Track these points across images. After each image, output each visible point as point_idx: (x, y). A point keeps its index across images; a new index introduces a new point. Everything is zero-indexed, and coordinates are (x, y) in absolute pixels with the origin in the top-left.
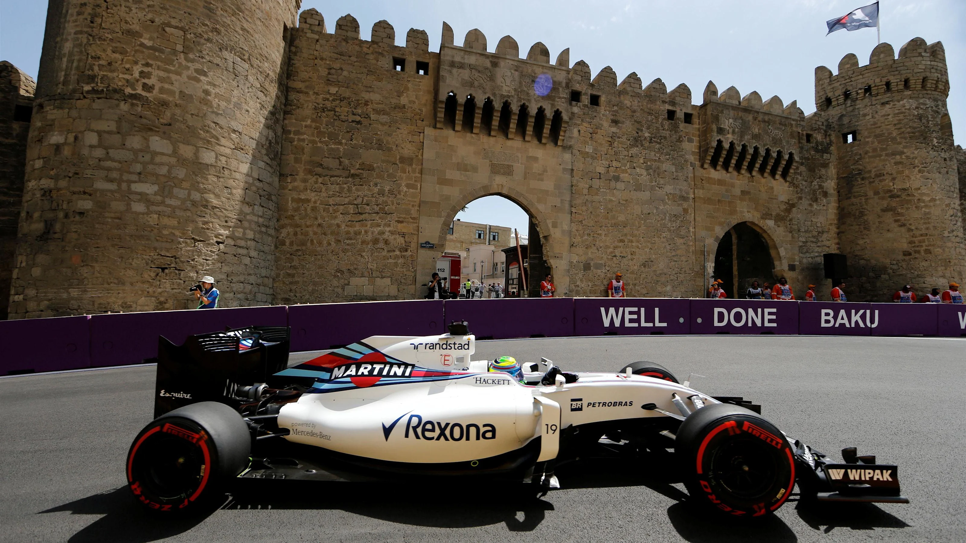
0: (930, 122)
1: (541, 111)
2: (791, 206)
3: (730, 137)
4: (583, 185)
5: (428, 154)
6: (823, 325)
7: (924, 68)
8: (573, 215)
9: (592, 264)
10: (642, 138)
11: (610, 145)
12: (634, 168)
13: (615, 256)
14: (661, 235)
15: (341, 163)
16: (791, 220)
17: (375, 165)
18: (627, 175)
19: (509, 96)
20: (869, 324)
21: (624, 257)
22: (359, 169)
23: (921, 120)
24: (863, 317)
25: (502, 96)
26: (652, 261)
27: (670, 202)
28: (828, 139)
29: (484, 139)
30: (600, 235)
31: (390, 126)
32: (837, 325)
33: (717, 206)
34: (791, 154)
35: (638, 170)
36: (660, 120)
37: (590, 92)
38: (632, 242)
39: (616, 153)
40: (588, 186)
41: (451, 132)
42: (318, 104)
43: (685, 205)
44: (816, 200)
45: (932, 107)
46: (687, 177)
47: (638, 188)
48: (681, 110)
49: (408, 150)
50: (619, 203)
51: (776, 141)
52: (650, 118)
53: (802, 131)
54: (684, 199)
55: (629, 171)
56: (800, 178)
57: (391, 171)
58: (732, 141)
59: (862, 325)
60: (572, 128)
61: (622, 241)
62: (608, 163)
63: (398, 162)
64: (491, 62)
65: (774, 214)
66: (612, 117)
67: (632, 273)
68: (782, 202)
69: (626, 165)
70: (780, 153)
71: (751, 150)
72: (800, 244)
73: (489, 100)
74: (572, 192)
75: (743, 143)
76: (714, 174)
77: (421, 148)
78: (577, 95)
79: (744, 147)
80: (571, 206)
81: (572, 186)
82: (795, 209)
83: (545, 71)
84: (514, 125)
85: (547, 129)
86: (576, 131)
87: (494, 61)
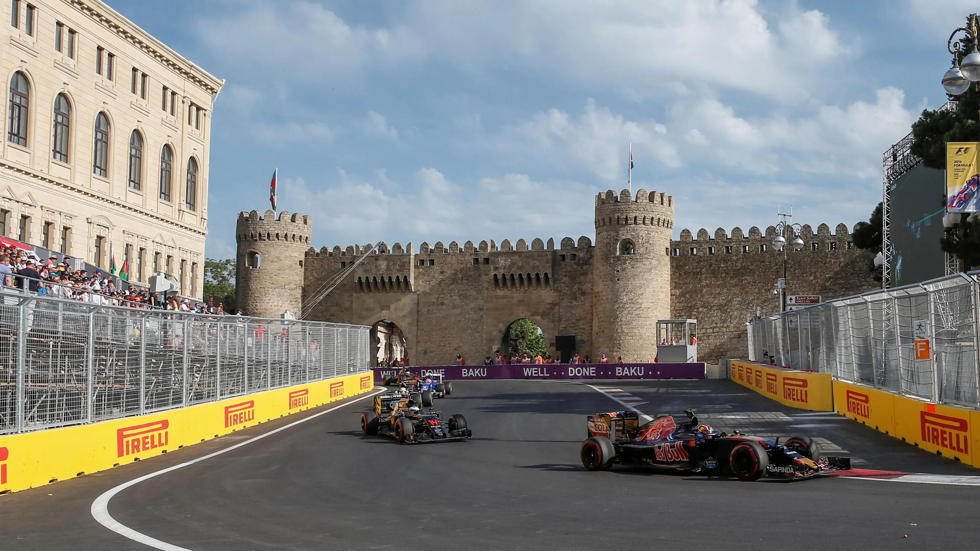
0: (612, 247)
1: (398, 277)
2: (554, 305)
3: (502, 271)
4: (424, 310)
5: (355, 306)
6: (463, 376)
7: (610, 211)
8: (419, 326)
9: (428, 351)
10: (457, 279)
11: (440, 286)
12: (452, 296)
13: (440, 346)
14: (466, 332)
16: (554, 314)
17: (336, 313)
18: (448, 301)
19: (383, 274)
20: (482, 375)
21: (445, 346)
22: (330, 315)
23: (607, 247)
24: (480, 372)
25: (380, 274)
27: (472, 313)
28: (589, 254)
29: (377, 294)
30: (433, 335)
31: (340, 295)
32: (469, 376)
33: (501, 312)
34: (546, 274)
35: (454, 297)
36: (468, 266)
37: (428, 259)
38: (449, 337)
39: (442, 290)
40: (427, 310)
41: (364, 293)
43: (481, 313)
44: (575, 299)
45: (614, 237)
46: (483, 297)
47: (454, 307)
48: (481, 257)
49: (347, 305)
50: (443, 317)
51: (534, 268)
52: (462, 266)
53: (567, 253)
54: (481, 310)
55: (449, 298)
56: (563, 285)
57: (342, 315)
58: (504, 273)
59: (479, 375)
60: (419, 280)
61: (444, 337)
62: (437, 296)
63: (344, 311)
64: (375, 258)
65: (541, 311)
66: (440, 270)
67: (449, 354)
68: (548, 303)
69: (448, 295)
70: (537, 275)
71: (516, 277)
72: (561, 329)
73: (375, 278)
74: (418, 315)
75: (511, 273)
76: (500, 293)
77: (352, 303)
78: (422, 262)
79: (512, 276)
80: (418, 321)
81: (418, 311)
82: (557, 307)
83: (399, 257)
84: (388, 287)
85: (403, 285)
86: (421, 282)
87: (377, 258)
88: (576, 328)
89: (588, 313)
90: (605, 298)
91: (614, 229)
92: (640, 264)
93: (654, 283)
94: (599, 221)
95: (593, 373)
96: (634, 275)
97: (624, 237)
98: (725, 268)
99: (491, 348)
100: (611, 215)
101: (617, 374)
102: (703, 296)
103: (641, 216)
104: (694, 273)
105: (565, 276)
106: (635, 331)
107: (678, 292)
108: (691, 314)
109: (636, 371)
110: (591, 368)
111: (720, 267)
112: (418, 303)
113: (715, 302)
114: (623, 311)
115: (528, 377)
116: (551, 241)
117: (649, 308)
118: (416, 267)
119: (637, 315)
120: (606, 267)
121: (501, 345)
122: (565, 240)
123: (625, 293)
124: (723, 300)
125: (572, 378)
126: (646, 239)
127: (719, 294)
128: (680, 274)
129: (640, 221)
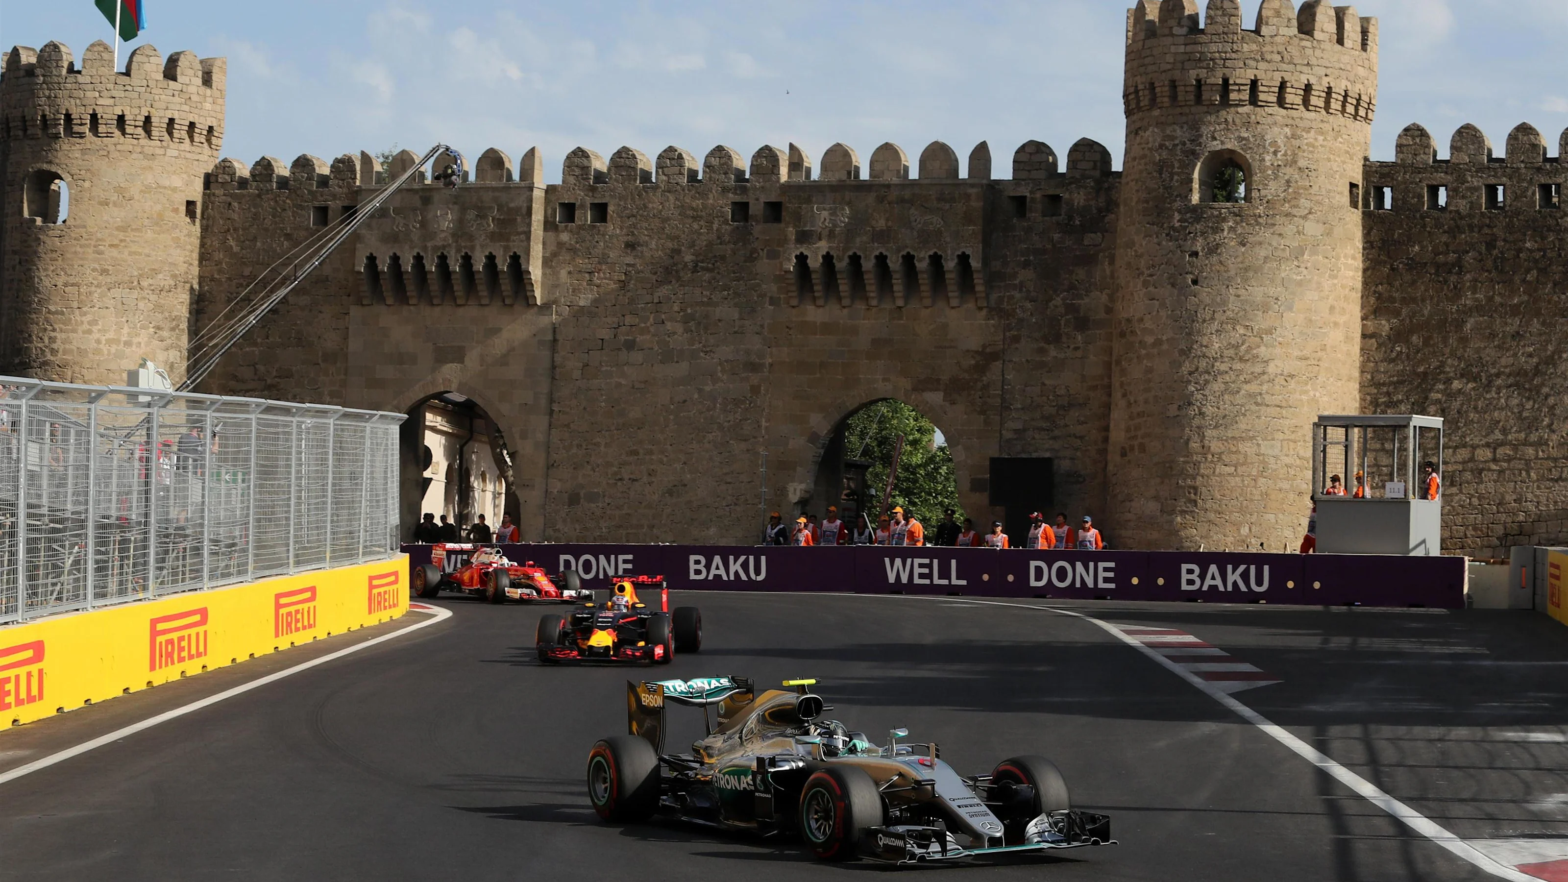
0: (1176, 177)
1: (491, 259)
2: (987, 358)
3: (823, 246)
4: (573, 364)
5: (354, 345)
6: (693, 576)
7: (1172, 60)
8: (554, 416)
9: (582, 495)
10: (680, 266)
11: (623, 289)
12: (663, 323)
13: (620, 479)
14: (704, 437)
15: (256, 370)
16: (985, 387)
17: (294, 368)
18: (648, 337)
19: (444, 247)
20: (753, 576)
21: (636, 480)
22: (276, 377)
23: (1161, 174)
24: (745, 566)
25: (435, 248)
26: (685, 485)
27: (725, 377)
28: (1102, 198)
29: (426, 312)
30: (597, 444)
31: (311, 310)
32: (711, 577)
33: (818, 375)
34: (964, 259)
35: (669, 325)
36: (715, 226)
37: (588, 201)
38: (651, 452)
39: (632, 301)
40: (581, 364)
41: (382, 308)
42: (231, 294)
43: (755, 379)
44: (1056, 339)
45: (1184, 144)
46: (762, 326)
47: (668, 356)
48: (757, 199)
49: (331, 342)
50: (633, 387)
51: (925, 237)
52: (696, 226)
53: (1031, 192)
54: (754, 367)
55: (652, 329)
56: (1018, 295)
57: (312, 375)
58: (828, 253)
59: (744, 577)
60: (558, 269)
61: (635, 453)
62: (616, 320)
63: (320, 361)
64: (421, 197)
65: (945, 377)
66: (626, 238)
67: (650, 507)
68: (968, 351)
69: (648, 319)
70: (936, 260)
71: (868, 265)
72: (1007, 435)
73: (419, 259)
74: (553, 378)
75: (851, 253)
76: (814, 314)
77: (346, 338)
78: (569, 211)
79: (855, 260)
80: (551, 401)
81: (554, 367)
82: (999, 364)
83: (497, 194)
84: (458, 287)
85: (506, 285)
86: (563, 273)
87: (426, 196)
88: (1057, 432)
89: (1094, 388)
90: (1150, 340)
91: (1184, 119)
92: (1265, 234)
93: (1311, 295)
94: (1137, 92)
95: (1106, 580)
96: (1246, 270)
97: (1216, 146)
98: (1538, 255)
99: (782, 492)
100: (1177, 74)
101: (1184, 587)
102: (1464, 341)
103: (1272, 79)
104: (1438, 266)
105: (1026, 265)
106: (1246, 447)
107: (1385, 326)
108: (1426, 398)
109: (1245, 576)
110: (1101, 565)
111: (1520, 250)
112: (555, 340)
113: (1503, 361)
114: (1207, 382)
115: (898, 588)
116: (981, 154)
117: (1292, 376)
118: (549, 225)
119: (1251, 395)
120: (1156, 240)
121: (816, 484)
122: (1027, 150)
123: (1215, 326)
124: (1530, 355)
125: (1039, 593)
126: (1285, 155)
127: (1516, 336)
128: (1392, 269)
129: (1268, 96)
